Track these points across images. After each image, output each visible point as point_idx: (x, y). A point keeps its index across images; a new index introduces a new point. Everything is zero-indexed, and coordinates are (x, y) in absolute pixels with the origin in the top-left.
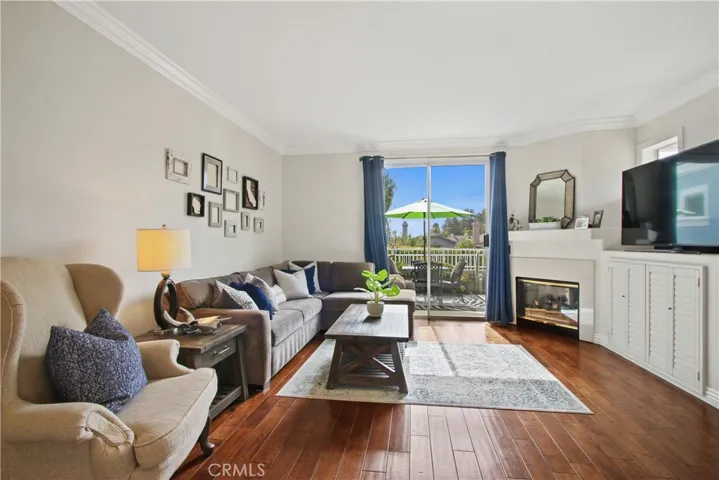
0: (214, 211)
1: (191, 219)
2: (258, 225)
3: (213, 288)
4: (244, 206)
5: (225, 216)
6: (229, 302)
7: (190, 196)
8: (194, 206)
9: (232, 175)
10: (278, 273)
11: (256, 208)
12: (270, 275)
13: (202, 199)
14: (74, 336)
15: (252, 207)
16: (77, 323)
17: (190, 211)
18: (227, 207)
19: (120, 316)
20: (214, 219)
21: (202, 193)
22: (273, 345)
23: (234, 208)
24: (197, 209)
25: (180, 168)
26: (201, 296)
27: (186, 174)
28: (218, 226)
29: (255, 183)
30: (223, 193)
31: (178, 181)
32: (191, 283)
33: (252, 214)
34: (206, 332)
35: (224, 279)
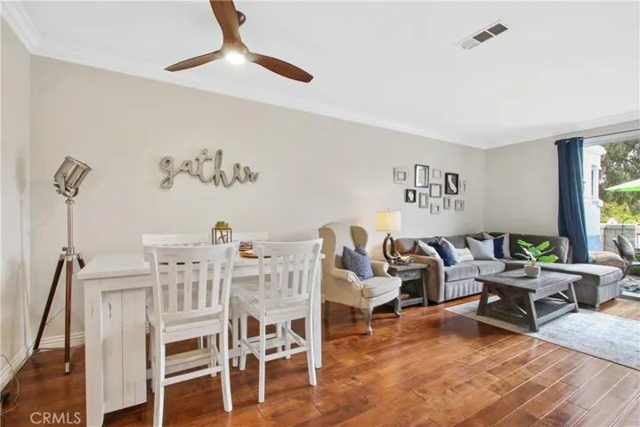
0: (423, 198)
1: (408, 204)
2: (459, 205)
3: (416, 243)
4: (446, 193)
5: (431, 200)
6: (422, 252)
7: (407, 191)
8: (410, 196)
9: (437, 174)
10: (470, 239)
11: (457, 193)
12: (463, 241)
13: (414, 192)
14: (349, 251)
15: (452, 193)
16: (352, 248)
17: (407, 199)
18: (433, 195)
19: (368, 249)
20: (423, 203)
21: (414, 189)
22: (446, 281)
23: (438, 195)
24: (412, 199)
25: (401, 176)
26: (408, 247)
27: (405, 179)
28: (426, 207)
29: (456, 177)
30: (429, 186)
31: (401, 183)
32: (404, 239)
33: (453, 198)
34: (403, 263)
35: (424, 240)
